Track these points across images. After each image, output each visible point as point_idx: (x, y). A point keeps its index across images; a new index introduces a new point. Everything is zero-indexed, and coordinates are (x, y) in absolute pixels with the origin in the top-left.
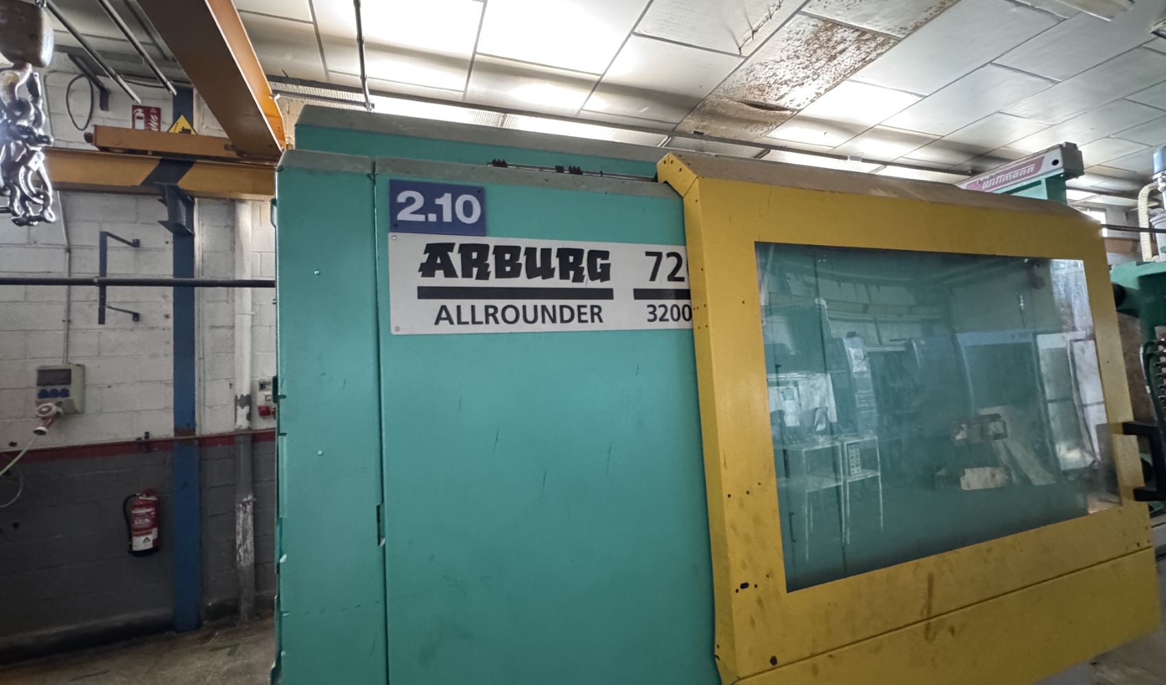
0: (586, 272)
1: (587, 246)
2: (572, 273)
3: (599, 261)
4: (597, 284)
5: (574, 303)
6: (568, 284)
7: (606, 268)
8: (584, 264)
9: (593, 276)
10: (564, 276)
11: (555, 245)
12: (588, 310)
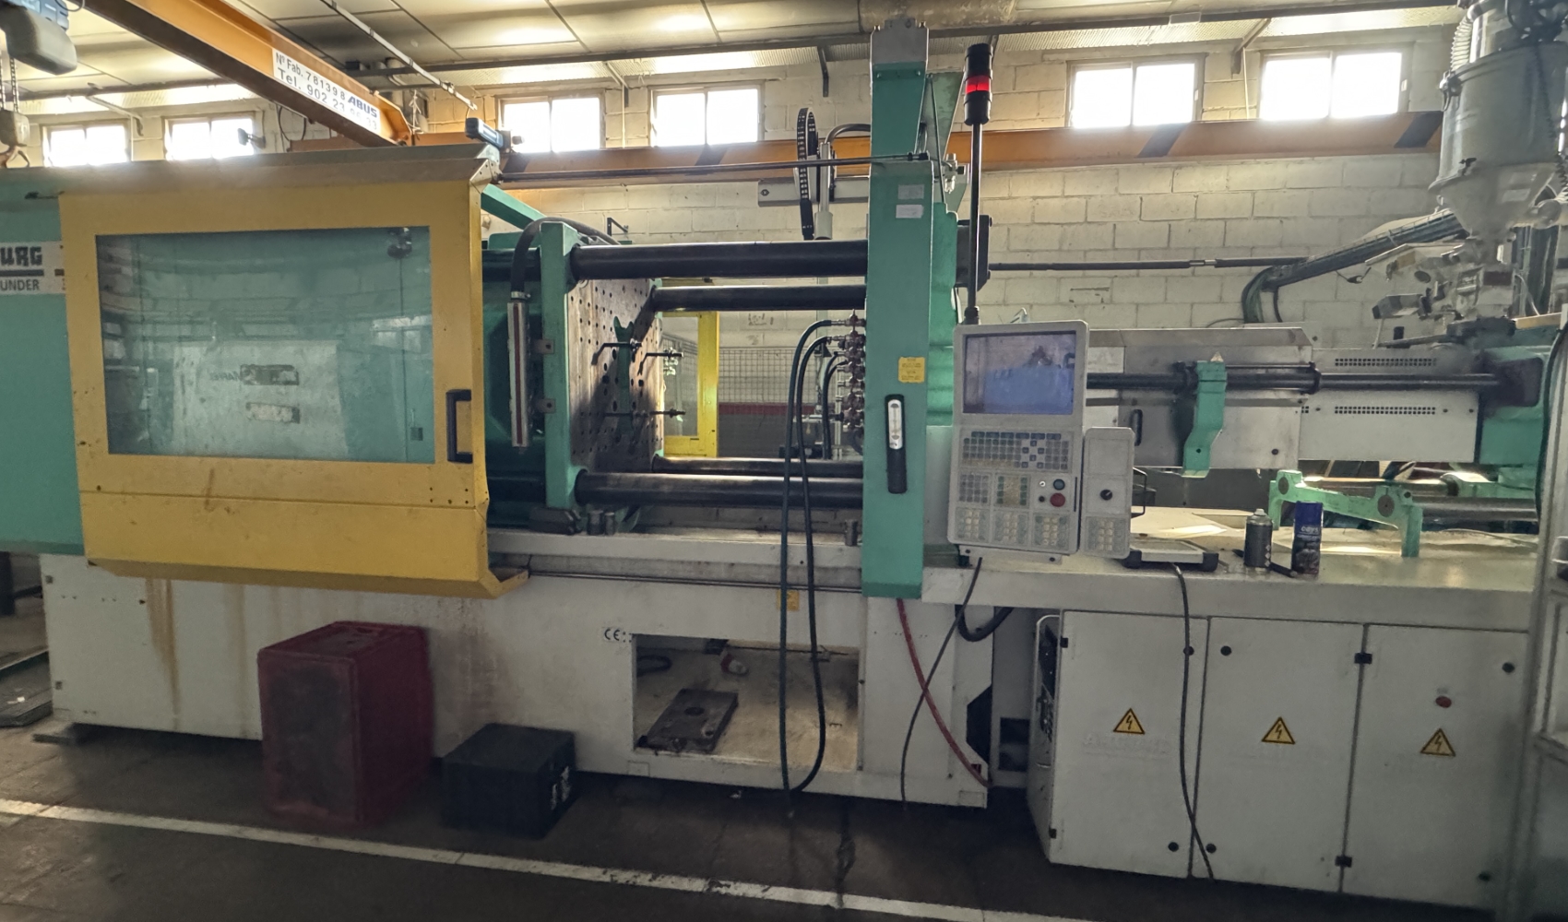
0: (29, 260)
1: (30, 245)
2: (22, 261)
3: (37, 254)
4: (35, 267)
5: (24, 279)
6: (21, 268)
7: (40, 257)
8: (29, 255)
9: (34, 262)
10: (19, 263)
11: (14, 245)
12: (31, 283)
